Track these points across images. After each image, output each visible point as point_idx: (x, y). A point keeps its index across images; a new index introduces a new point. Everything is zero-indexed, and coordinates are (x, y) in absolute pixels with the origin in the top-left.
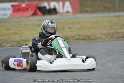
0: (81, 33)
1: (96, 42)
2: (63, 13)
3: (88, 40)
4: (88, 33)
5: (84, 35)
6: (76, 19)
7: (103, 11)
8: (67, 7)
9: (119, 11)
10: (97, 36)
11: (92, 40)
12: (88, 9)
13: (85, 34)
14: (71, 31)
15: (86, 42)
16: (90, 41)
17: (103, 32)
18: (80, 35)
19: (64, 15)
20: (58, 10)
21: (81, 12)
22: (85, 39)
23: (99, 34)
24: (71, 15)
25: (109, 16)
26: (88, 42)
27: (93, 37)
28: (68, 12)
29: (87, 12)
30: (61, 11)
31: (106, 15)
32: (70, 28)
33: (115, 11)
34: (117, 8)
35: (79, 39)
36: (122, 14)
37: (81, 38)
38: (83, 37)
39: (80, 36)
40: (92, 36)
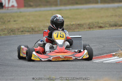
0: (25, 26)
1: (40, 33)
2: (8, 7)
3: (32, 32)
4: (32, 26)
5: (28, 28)
6: (21, 12)
7: (45, 5)
8: (13, 2)
9: (61, 5)
10: (40, 28)
11: (35, 32)
12: (32, 4)
13: (29, 26)
14: (17, 24)
15: (30, 34)
16: (34, 33)
17: (45, 25)
18: (25, 27)
19: (9, 9)
20: (4, 4)
21: (25, 6)
22: (29, 31)
23: (42, 27)
24: (15, 9)
25: (51, 10)
26: (32, 34)
27: (37, 29)
28: (13, 6)
29: (31, 6)
30: (7, 5)
31: (48, 8)
32: (15, 21)
33: (56, 5)
34: (59, 3)
35: (24, 31)
36: (63, 7)
37: (26, 30)
38: (28, 29)
39: (25, 29)
40: (35, 28)
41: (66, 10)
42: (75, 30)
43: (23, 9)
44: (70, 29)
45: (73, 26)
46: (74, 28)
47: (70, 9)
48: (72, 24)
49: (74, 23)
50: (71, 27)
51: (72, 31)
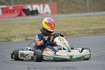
1: (71, 37)
2: (43, 14)
4: (64, 30)
7: (76, 12)
8: (47, 9)
9: (90, 11)
10: (71, 32)
12: (64, 11)
13: (61, 31)
17: (76, 29)
20: (39, 11)
21: (58, 13)
23: (73, 31)
24: (50, 15)
25: (81, 16)
27: (68, 33)
28: (47, 13)
29: (63, 13)
30: (42, 12)
31: (79, 15)
33: (86, 11)
34: (88, 9)
36: (92, 14)
40: (67, 32)
41: (95, 16)
42: (103, 34)
43: (56, 16)
44: (98, 33)
45: (101, 30)
46: (101, 32)
47: (98, 15)
48: (100, 28)
49: (102, 27)
50: (99, 31)
51: (100, 35)
